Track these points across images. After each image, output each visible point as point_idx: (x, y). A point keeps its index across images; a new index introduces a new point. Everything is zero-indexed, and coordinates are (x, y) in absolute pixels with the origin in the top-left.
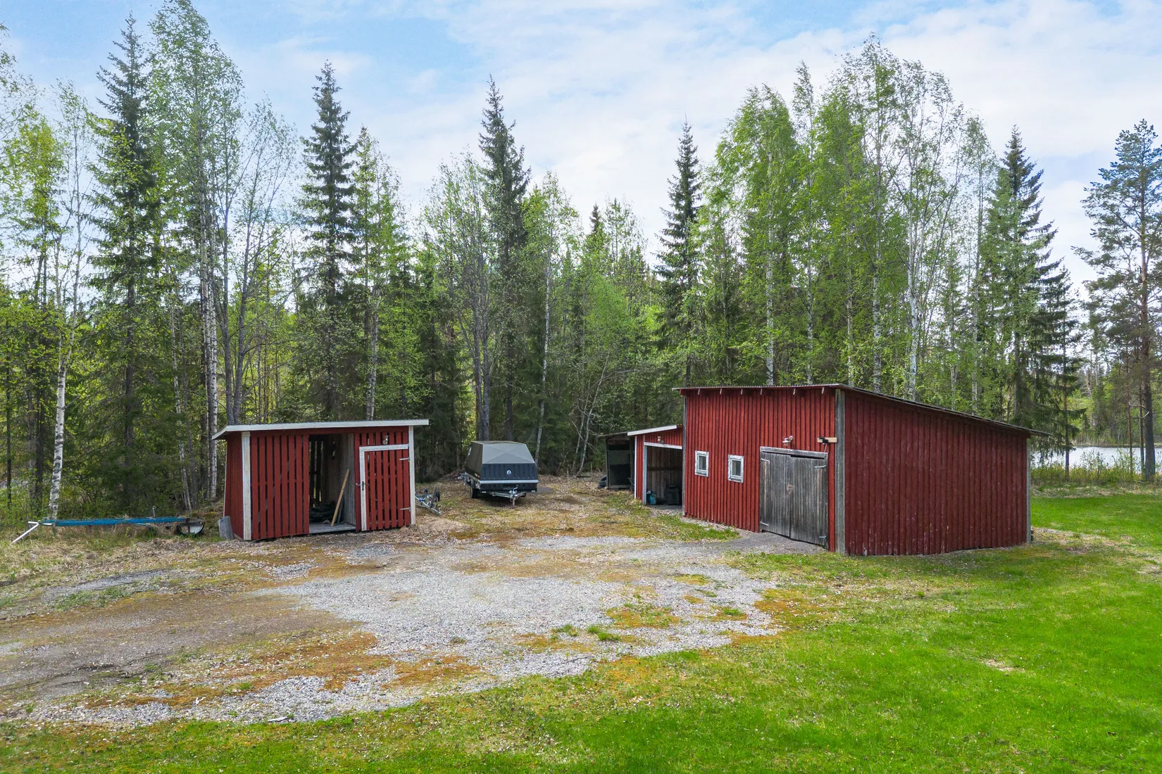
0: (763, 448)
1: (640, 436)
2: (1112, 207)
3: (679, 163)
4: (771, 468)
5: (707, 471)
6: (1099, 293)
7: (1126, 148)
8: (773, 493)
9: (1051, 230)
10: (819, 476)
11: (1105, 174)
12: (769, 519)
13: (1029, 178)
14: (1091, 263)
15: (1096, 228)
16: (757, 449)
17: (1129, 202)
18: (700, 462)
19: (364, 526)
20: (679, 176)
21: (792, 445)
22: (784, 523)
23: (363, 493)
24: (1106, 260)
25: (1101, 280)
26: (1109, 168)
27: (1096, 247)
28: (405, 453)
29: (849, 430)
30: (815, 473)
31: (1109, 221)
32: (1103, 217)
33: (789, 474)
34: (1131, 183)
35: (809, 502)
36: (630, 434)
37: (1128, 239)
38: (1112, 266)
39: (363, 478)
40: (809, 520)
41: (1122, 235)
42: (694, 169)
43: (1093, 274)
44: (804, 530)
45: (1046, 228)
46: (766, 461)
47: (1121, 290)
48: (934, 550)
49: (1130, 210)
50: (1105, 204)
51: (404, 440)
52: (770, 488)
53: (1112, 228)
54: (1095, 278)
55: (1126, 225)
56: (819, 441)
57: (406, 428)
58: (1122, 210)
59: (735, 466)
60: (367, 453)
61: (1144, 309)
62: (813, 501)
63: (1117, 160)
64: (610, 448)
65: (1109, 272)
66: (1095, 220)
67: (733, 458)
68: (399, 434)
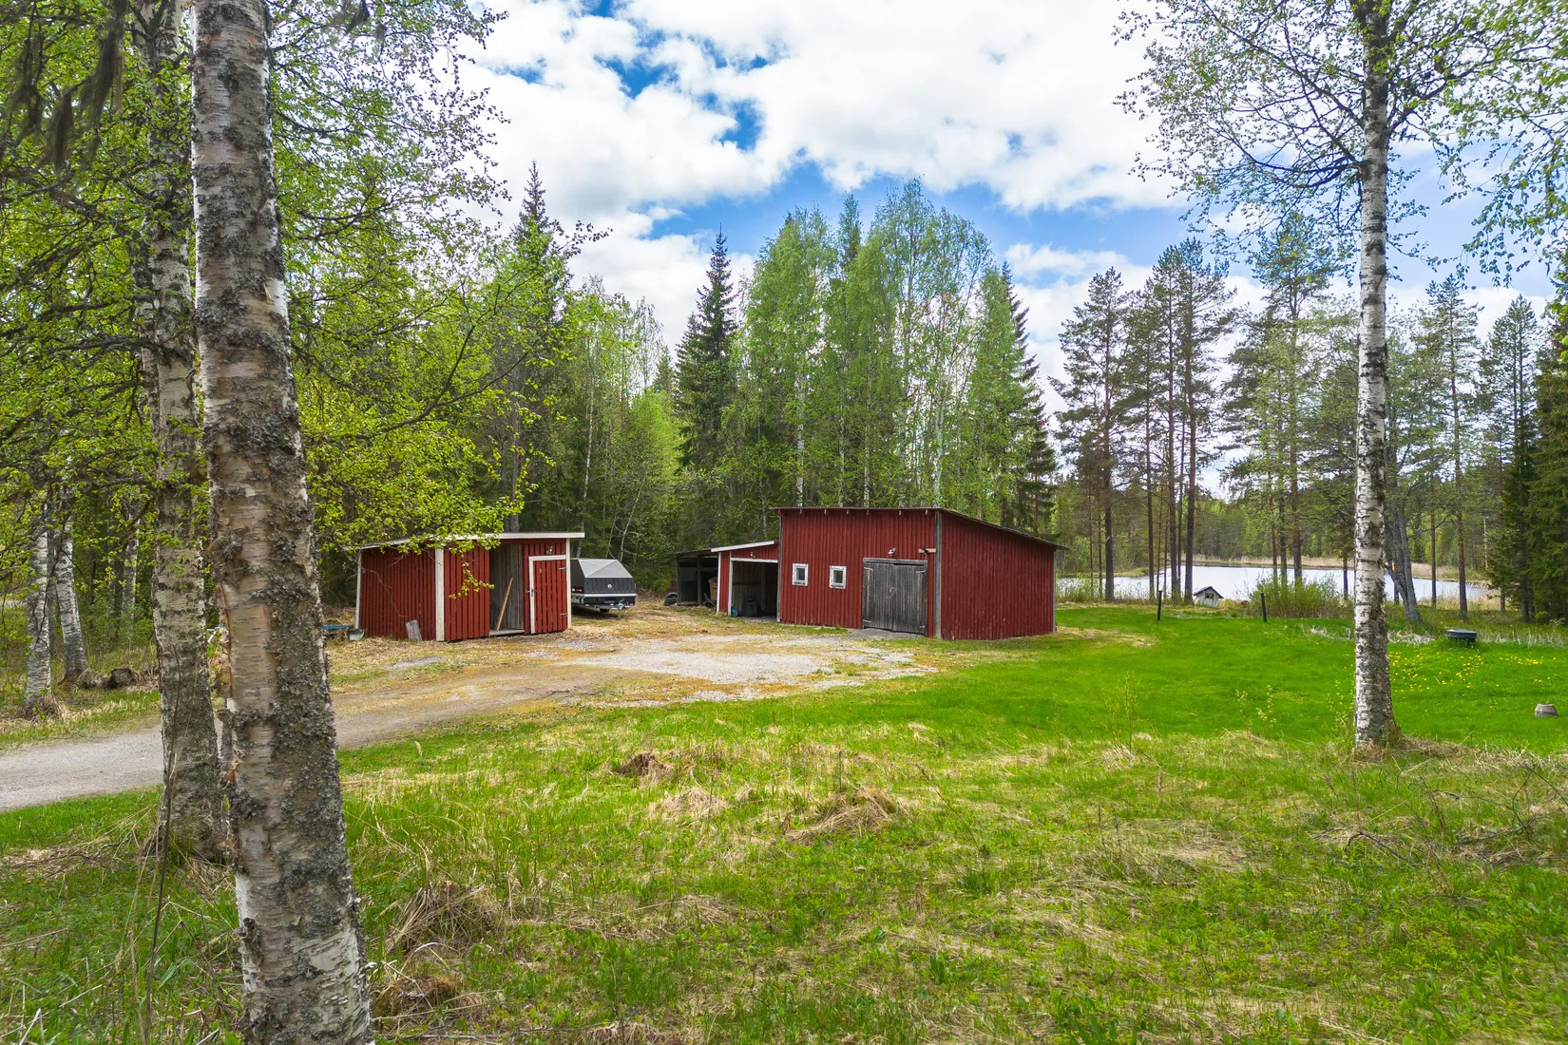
0: (866, 559)
1: (725, 554)
2: (1083, 345)
3: (710, 274)
4: (873, 574)
5: (806, 581)
6: (1069, 424)
7: (1098, 291)
8: (875, 596)
9: (1033, 365)
10: (919, 579)
11: (1079, 312)
12: (871, 617)
13: (1016, 314)
14: (1064, 396)
15: (1068, 363)
16: (860, 562)
17: (1097, 342)
18: (799, 573)
19: (533, 631)
20: (710, 287)
21: (894, 556)
22: (887, 618)
23: (532, 599)
24: (1075, 394)
25: (1071, 412)
26: (1083, 307)
27: (1067, 379)
28: (563, 563)
29: (944, 543)
30: (916, 577)
31: (1080, 357)
32: (1075, 353)
33: (892, 580)
34: (1100, 324)
35: (911, 599)
36: (713, 550)
37: (1094, 376)
38: (1081, 399)
39: (532, 586)
40: (910, 615)
41: (1089, 372)
42: (727, 283)
43: (1064, 406)
44: (906, 623)
45: (1029, 362)
46: (869, 569)
47: (1086, 424)
48: (996, 637)
49: (1098, 348)
50: (1077, 342)
51: (562, 553)
52: (872, 589)
53: (1081, 364)
54: (1065, 409)
55: (1093, 363)
56: (921, 551)
57: (564, 540)
58: (1091, 349)
59: (837, 576)
60: (535, 562)
61: (1106, 439)
62: (915, 599)
63: (1088, 300)
64: (681, 565)
65: (1078, 405)
66: (1069, 355)
67: (833, 569)
68: (558, 546)
